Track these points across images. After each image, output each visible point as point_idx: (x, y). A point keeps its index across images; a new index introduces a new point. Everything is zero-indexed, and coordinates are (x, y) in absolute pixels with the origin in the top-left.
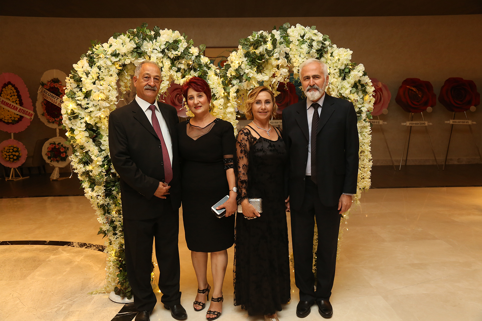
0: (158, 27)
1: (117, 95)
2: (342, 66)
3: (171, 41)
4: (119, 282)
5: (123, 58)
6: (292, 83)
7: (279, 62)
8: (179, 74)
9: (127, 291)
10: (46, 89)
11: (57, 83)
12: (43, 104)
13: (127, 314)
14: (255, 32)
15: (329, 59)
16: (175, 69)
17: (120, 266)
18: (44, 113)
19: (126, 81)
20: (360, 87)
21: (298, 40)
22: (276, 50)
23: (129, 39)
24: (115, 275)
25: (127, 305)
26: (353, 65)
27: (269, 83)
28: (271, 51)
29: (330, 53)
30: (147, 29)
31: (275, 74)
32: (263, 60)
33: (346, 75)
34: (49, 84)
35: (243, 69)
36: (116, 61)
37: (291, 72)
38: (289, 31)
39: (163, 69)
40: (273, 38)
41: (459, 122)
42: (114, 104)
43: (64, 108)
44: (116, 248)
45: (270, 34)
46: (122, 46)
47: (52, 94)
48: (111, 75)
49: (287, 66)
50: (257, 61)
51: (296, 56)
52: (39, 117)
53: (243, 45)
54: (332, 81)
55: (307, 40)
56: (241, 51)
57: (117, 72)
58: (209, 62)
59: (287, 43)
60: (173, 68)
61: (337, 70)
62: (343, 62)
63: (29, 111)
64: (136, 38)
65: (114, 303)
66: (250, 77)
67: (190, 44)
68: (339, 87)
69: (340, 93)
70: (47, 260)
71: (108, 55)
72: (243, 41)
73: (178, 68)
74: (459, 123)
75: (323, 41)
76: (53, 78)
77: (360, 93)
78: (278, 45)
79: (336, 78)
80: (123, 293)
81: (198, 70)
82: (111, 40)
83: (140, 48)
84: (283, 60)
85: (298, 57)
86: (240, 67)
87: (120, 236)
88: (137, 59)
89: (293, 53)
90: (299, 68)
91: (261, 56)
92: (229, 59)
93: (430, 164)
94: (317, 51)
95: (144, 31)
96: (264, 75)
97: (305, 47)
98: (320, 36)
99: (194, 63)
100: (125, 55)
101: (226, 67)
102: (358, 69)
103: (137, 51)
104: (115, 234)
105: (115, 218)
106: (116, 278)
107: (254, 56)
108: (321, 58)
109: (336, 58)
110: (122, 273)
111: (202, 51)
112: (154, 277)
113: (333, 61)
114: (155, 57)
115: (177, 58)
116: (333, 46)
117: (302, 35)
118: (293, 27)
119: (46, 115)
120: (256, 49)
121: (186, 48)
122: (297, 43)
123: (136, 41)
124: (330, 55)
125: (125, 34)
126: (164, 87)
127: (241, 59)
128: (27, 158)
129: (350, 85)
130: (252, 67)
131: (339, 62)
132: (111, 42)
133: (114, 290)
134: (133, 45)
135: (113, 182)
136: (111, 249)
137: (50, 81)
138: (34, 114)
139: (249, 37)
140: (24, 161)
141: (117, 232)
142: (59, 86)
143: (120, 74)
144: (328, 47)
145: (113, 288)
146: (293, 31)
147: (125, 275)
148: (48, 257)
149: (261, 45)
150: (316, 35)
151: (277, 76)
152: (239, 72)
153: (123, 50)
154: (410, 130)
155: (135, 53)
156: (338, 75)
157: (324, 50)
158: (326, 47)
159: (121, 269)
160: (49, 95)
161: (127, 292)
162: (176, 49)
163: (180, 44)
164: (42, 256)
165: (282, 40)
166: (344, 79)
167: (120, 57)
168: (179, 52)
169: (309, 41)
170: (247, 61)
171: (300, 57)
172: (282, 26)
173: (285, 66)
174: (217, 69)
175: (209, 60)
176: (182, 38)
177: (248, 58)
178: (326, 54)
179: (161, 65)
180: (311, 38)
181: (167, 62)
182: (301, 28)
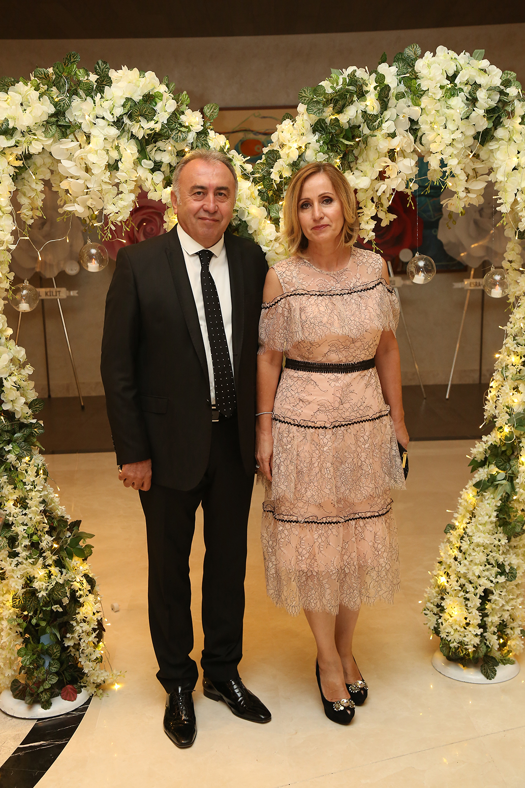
0: (105, 63)
1: (14, 228)
3: (137, 98)
4: (22, 668)
5: (23, 139)
6: (425, 192)
7: (395, 143)
8: (159, 177)
9: (41, 689)
13: (41, 745)
14: (336, 70)
16: (148, 164)
17: (26, 630)
19: (33, 194)
21: (442, 87)
22: (387, 114)
23: (37, 94)
24: (13, 650)
25: (41, 723)
27: (370, 193)
28: (377, 116)
29: (520, 116)
30: (78, 67)
31: (385, 172)
32: (357, 140)
36: (9, 146)
37: (423, 166)
38: (420, 65)
39: (120, 164)
40: (380, 83)
42: (9, 250)
44: (17, 587)
45: (374, 76)
46: (20, 109)
49: (415, 151)
50: (343, 141)
51: (435, 127)
53: (310, 103)
55: (462, 87)
56: (304, 117)
57: (12, 171)
58: (228, 146)
59: (415, 95)
60: (145, 163)
64: (54, 89)
65: (9, 718)
67: (182, 104)
72: (308, 94)
73: (155, 162)
75: (502, 87)
78: (392, 101)
80: (32, 695)
83: (64, 115)
84: (404, 136)
85: (441, 130)
86: (301, 156)
87: (27, 559)
88: (57, 140)
89: (429, 119)
90: (443, 157)
91: (352, 131)
92: (274, 137)
94: (487, 111)
95: (73, 73)
96: (359, 176)
97: (458, 103)
98: (495, 75)
100: (29, 130)
101: (268, 157)
103: (57, 121)
104: (13, 555)
105: (13, 516)
106: (16, 659)
107: (336, 130)
108: (496, 129)
110: (29, 646)
111: (210, 119)
112: (102, 652)
114: (103, 133)
115: (154, 138)
117: (451, 73)
118: (428, 54)
120: (340, 111)
121: (174, 113)
122: (440, 94)
123: (54, 97)
124: (520, 120)
125: (27, 79)
126: (124, 207)
127: (304, 137)
130: (330, 157)
133: (11, 687)
134: (47, 108)
135: (7, 431)
136: (5, 589)
139: (323, 83)
141: (18, 549)
143: (18, 176)
144: (516, 102)
145: (8, 683)
146: (429, 66)
147: (37, 651)
149: (352, 102)
150: (485, 71)
151: (390, 177)
153: (24, 120)
155: (54, 127)
157: (506, 108)
158: (509, 102)
159: (27, 636)
161: (42, 692)
162: (150, 115)
163: (160, 104)
165: (402, 88)
167: (18, 137)
168: (156, 123)
169: (467, 89)
170: (318, 141)
171: (446, 128)
172: (401, 54)
173: (409, 151)
174: (247, 162)
175: (227, 142)
176: (162, 88)
177: (322, 135)
178: (509, 118)
179: (115, 155)
180: (472, 80)
181: (130, 149)
182: (448, 57)
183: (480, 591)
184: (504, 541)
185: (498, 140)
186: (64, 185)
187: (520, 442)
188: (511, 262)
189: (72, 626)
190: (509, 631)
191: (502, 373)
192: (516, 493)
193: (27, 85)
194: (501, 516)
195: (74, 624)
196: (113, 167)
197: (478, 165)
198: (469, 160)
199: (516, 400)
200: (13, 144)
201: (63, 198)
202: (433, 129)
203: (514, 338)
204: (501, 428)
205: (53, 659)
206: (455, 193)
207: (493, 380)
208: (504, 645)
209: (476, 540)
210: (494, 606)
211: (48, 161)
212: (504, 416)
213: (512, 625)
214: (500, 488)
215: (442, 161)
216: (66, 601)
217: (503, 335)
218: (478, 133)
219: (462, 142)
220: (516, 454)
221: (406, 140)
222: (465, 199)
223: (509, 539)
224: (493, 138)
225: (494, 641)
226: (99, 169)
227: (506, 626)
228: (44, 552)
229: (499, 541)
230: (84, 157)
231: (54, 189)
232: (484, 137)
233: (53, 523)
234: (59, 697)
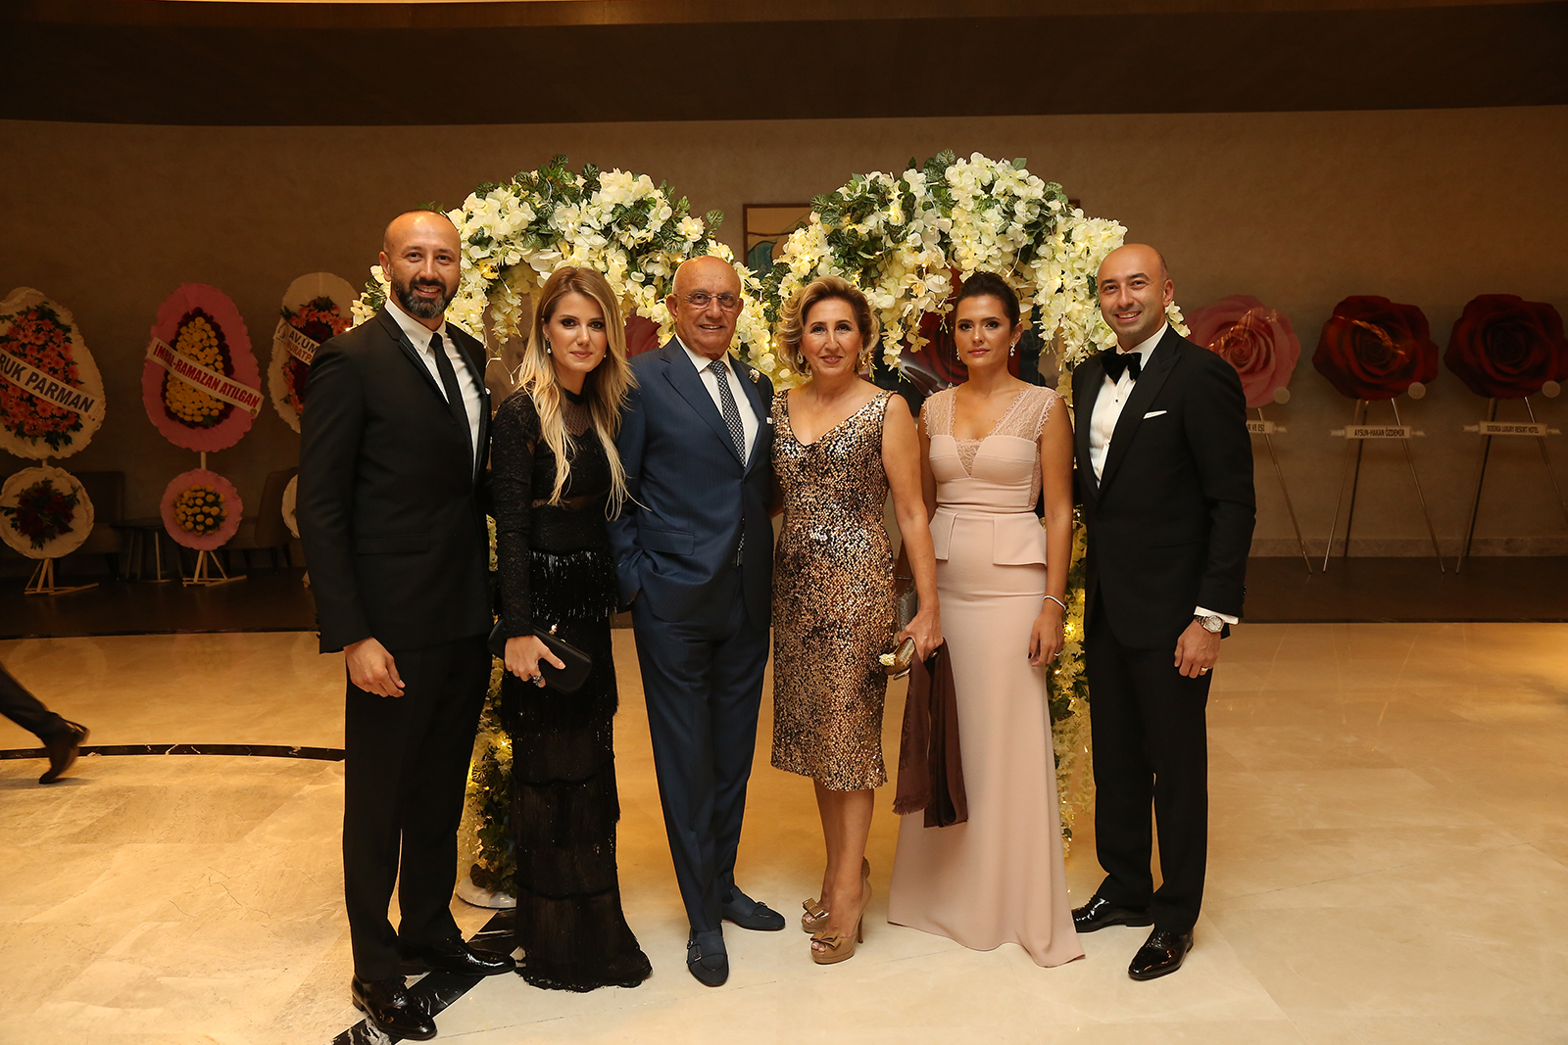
0: (594, 166)
3: (628, 204)
4: (482, 852)
5: (500, 249)
7: (923, 259)
9: (504, 876)
10: (296, 328)
11: (327, 312)
12: (288, 370)
13: (502, 934)
14: (857, 176)
15: (1061, 250)
16: (638, 276)
17: (487, 809)
18: (289, 395)
19: (508, 310)
21: (975, 198)
22: (913, 225)
23: (518, 200)
25: (503, 914)
27: (895, 314)
28: (901, 228)
29: (1064, 233)
30: (566, 170)
31: (912, 290)
34: (306, 313)
36: (483, 256)
38: (951, 173)
40: (905, 192)
41: (1506, 429)
45: (899, 183)
46: (498, 217)
47: (312, 341)
48: (470, 295)
49: (946, 267)
50: (862, 254)
51: (967, 241)
52: (275, 408)
53: (824, 212)
54: (1068, 310)
55: (999, 198)
56: (818, 227)
57: (486, 284)
58: (731, 257)
59: (945, 205)
60: (634, 275)
61: (1084, 280)
63: (250, 390)
64: (536, 194)
67: (681, 210)
68: (1089, 328)
69: (1092, 343)
70: (296, 795)
72: (822, 201)
73: (646, 275)
74: (1506, 433)
75: (1044, 201)
76: (315, 298)
78: (919, 211)
79: (1082, 302)
80: (493, 882)
82: (472, 201)
83: (546, 223)
84: (933, 251)
85: (975, 245)
86: (813, 270)
88: (537, 250)
89: (961, 233)
91: (874, 242)
92: (785, 248)
94: (1026, 226)
95: (559, 177)
96: (882, 294)
97: (994, 216)
98: (1037, 187)
100: (507, 240)
101: (777, 270)
103: (538, 229)
107: (854, 242)
108: (1038, 246)
109: (1081, 246)
110: (491, 827)
111: (712, 227)
113: (1071, 255)
114: (588, 242)
115: (645, 248)
116: (1073, 213)
117: (986, 183)
118: (961, 161)
119: (295, 401)
120: (859, 221)
121: (669, 221)
122: (972, 205)
123: (536, 203)
124: (1063, 237)
125: (507, 184)
127: (817, 249)
128: (241, 521)
130: (846, 272)
131: (1089, 259)
132: (471, 208)
133: (471, 872)
134: (526, 215)
137: (309, 306)
138: (262, 397)
139: (840, 190)
140: (233, 532)
142: (331, 320)
143: (492, 291)
144: (1058, 217)
146: (961, 173)
147: (500, 834)
148: (299, 789)
149: (873, 211)
150: (1025, 182)
151: (916, 297)
153: (502, 228)
154: (1359, 451)
155: (534, 236)
156: (1084, 293)
157: (1047, 224)
158: (1051, 217)
159: (488, 817)
160: (305, 345)
161: (504, 879)
162: (641, 223)
163: (653, 211)
164: (283, 784)
165: (930, 198)
167: (493, 247)
168: (648, 232)
169: (1004, 201)
170: (833, 254)
171: (980, 243)
172: (933, 159)
173: (939, 267)
174: (753, 276)
175: (731, 253)
176: (658, 194)
177: (838, 246)
178: (1051, 234)
180: (1010, 192)
181: (618, 260)
182: (984, 165)
185: (1040, 258)
193: (507, 191)
197: (1022, 286)
200: (488, 255)
202: (966, 243)
218: (1018, 249)
219: (999, 258)
221: (935, 255)
224: (1037, 257)
232: (1026, 254)
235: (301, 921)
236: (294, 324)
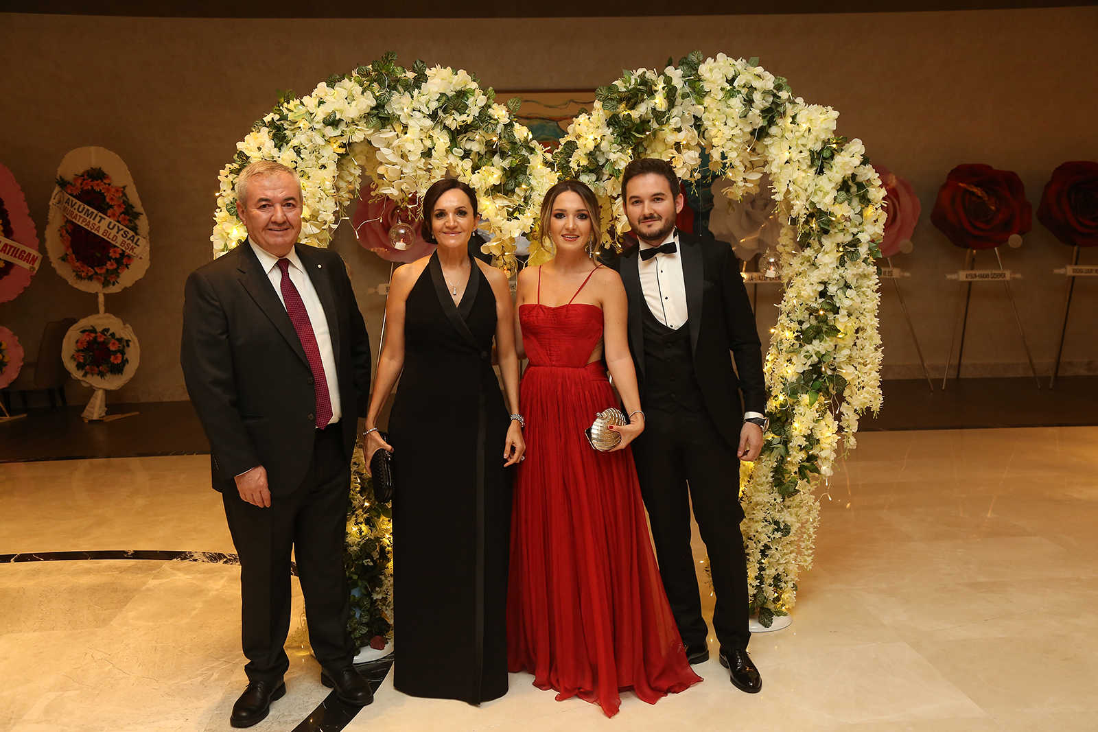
0: (422, 62)
1: (337, 209)
2: (816, 145)
3: (450, 93)
5: (347, 129)
6: (706, 182)
7: (682, 137)
8: (468, 164)
10: (70, 194)
11: (99, 181)
12: (65, 232)
14: (627, 71)
15: (788, 130)
16: (458, 152)
18: (66, 254)
19: (351, 179)
20: (854, 189)
21: (722, 89)
22: (675, 111)
23: (361, 89)
26: (839, 141)
28: (664, 113)
29: (791, 116)
30: (396, 65)
33: (825, 164)
34: (80, 182)
35: (603, 153)
36: (335, 135)
37: (705, 157)
38: (703, 69)
39: (433, 152)
40: (668, 84)
41: (1088, 271)
42: (330, 228)
43: (220, 238)
45: (662, 77)
46: (346, 103)
47: (87, 207)
48: (323, 167)
49: (699, 144)
50: (635, 134)
51: (717, 123)
52: (52, 265)
53: (605, 101)
54: (795, 176)
55: (740, 89)
56: (599, 112)
57: (336, 158)
58: (531, 136)
59: (698, 95)
60: (456, 151)
61: (806, 154)
62: (818, 135)
63: (28, 250)
64: (375, 85)
66: (619, 170)
67: (490, 98)
68: (809, 190)
69: (812, 203)
70: (144, 588)
71: (318, 122)
72: (603, 91)
73: (465, 151)
74: (1088, 274)
75: (775, 91)
76: (89, 168)
77: (855, 202)
78: (679, 100)
79: (804, 171)
81: (510, 155)
82: (321, 89)
83: (383, 107)
84: (689, 131)
85: (722, 127)
86: (597, 147)
88: (377, 130)
89: (711, 116)
90: (724, 150)
91: (643, 124)
92: (570, 129)
93: (1018, 376)
94: (763, 111)
95: (392, 71)
97: (737, 103)
98: (769, 80)
99: (500, 138)
100: (353, 122)
101: (566, 147)
102: (850, 150)
103: (378, 113)
107: (628, 124)
108: (770, 127)
109: (804, 126)
111: (513, 112)
113: (797, 134)
114: (419, 124)
115: (465, 129)
116: (797, 101)
117: (730, 77)
118: (709, 60)
119: (72, 259)
120: (632, 108)
121: (483, 107)
122: (721, 95)
123: (376, 92)
124: (791, 120)
125: (351, 76)
127: (599, 130)
128: (22, 366)
129: (834, 185)
130: (623, 148)
131: (811, 136)
132: (322, 95)
134: (367, 102)
137: (82, 176)
138: (40, 256)
139: (616, 83)
140: (15, 376)
142: (103, 188)
143: (341, 160)
144: (787, 104)
146: (711, 70)
148: (144, 583)
149: (643, 100)
150: (760, 77)
152: (596, 159)
153: (349, 112)
154: (968, 289)
155: (374, 118)
156: (806, 163)
157: (779, 109)
158: (781, 104)
160: (80, 210)
162: (462, 109)
163: (471, 99)
164: (129, 580)
165: (687, 89)
166: (820, 172)
167: (342, 127)
168: (468, 116)
169: (744, 91)
170: (612, 134)
171: (726, 125)
172: (686, 58)
173: (693, 144)
174: (548, 151)
175: (529, 133)
176: (474, 85)
177: (616, 128)
178: (781, 118)
179: (428, 143)
180: (749, 84)
181: (443, 138)
182: (727, 63)
183: (760, 546)
184: (779, 500)
185: (772, 137)
186: (381, 170)
187: (794, 409)
188: (784, 246)
189: (381, 581)
190: (783, 585)
191: (777, 347)
192: (790, 456)
193: (351, 81)
194: (776, 476)
195: (383, 578)
196: (427, 154)
197: (755, 158)
198: (746, 154)
199: (789, 371)
200: (340, 133)
201: (376, 182)
202: (715, 125)
203: (788, 314)
204: (776, 396)
205: (363, 611)
206: (735, 182)
207: (769, 353)
208: (777, 599)
209: (754, 499)
210: (771, 560)
211: (366, 148)
212: (778, 385)
213: (786, 579)
214: (775, 451)
215: (723, 153)
216: (376, 555)
217: (778, 312)
218: (755, 130)
219: (740, 137)
220: (789, 421)
221: (690, 134)
222: (743, 188)
223: (784, 498)
224: (768, 135)
225: (770, 593)
226: (415, 157)
227: (780, 580)
228: (356, 510)
229: (775, 500)
230: (401, 146)
231: (367, 174)
232: (760, 134)
233: (364, 483)
234: (369, 646)
235: (186, 683)
236: (69, 192)
